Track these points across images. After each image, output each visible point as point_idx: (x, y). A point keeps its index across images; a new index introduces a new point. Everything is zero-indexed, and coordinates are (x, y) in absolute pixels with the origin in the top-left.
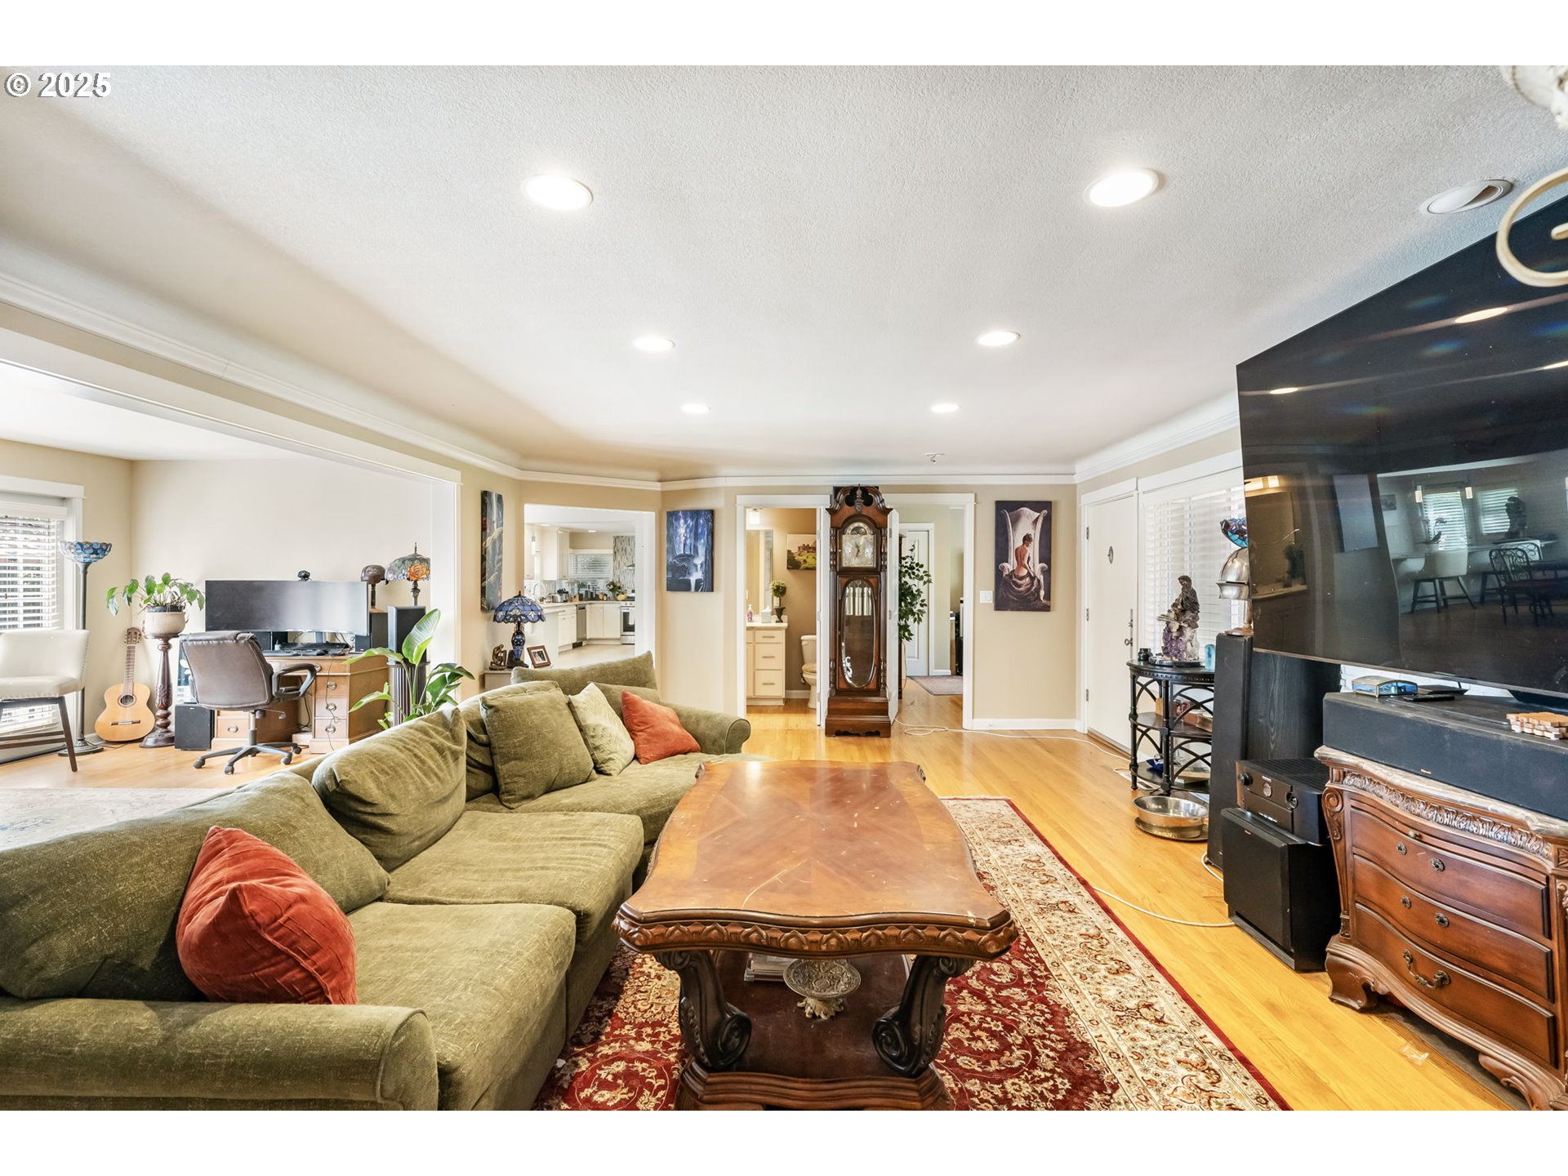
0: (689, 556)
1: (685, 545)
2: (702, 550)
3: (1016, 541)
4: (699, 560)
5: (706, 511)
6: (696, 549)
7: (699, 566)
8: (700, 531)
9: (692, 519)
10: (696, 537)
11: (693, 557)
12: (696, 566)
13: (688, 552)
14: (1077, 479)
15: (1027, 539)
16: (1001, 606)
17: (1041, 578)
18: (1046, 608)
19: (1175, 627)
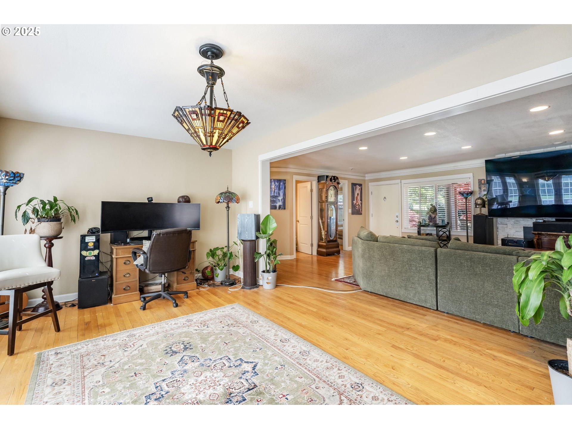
0: (276, 196)
1: (274, 192)
2: (281, 194)
3: (356, 195)
4: (280, 198)
5: (283, 180)
6: (279, 194)
7: (280, 200)
8: (281, 187)
9: (277, 182)
10: (279, 189)
11: (278, 197)
12: (279, 200)
13: (275, 195)
14: (367, 179)
15: (358, 194)
16: (353, 213)
17: (360, 205)
18: (361, 214)
19: (433, 216)
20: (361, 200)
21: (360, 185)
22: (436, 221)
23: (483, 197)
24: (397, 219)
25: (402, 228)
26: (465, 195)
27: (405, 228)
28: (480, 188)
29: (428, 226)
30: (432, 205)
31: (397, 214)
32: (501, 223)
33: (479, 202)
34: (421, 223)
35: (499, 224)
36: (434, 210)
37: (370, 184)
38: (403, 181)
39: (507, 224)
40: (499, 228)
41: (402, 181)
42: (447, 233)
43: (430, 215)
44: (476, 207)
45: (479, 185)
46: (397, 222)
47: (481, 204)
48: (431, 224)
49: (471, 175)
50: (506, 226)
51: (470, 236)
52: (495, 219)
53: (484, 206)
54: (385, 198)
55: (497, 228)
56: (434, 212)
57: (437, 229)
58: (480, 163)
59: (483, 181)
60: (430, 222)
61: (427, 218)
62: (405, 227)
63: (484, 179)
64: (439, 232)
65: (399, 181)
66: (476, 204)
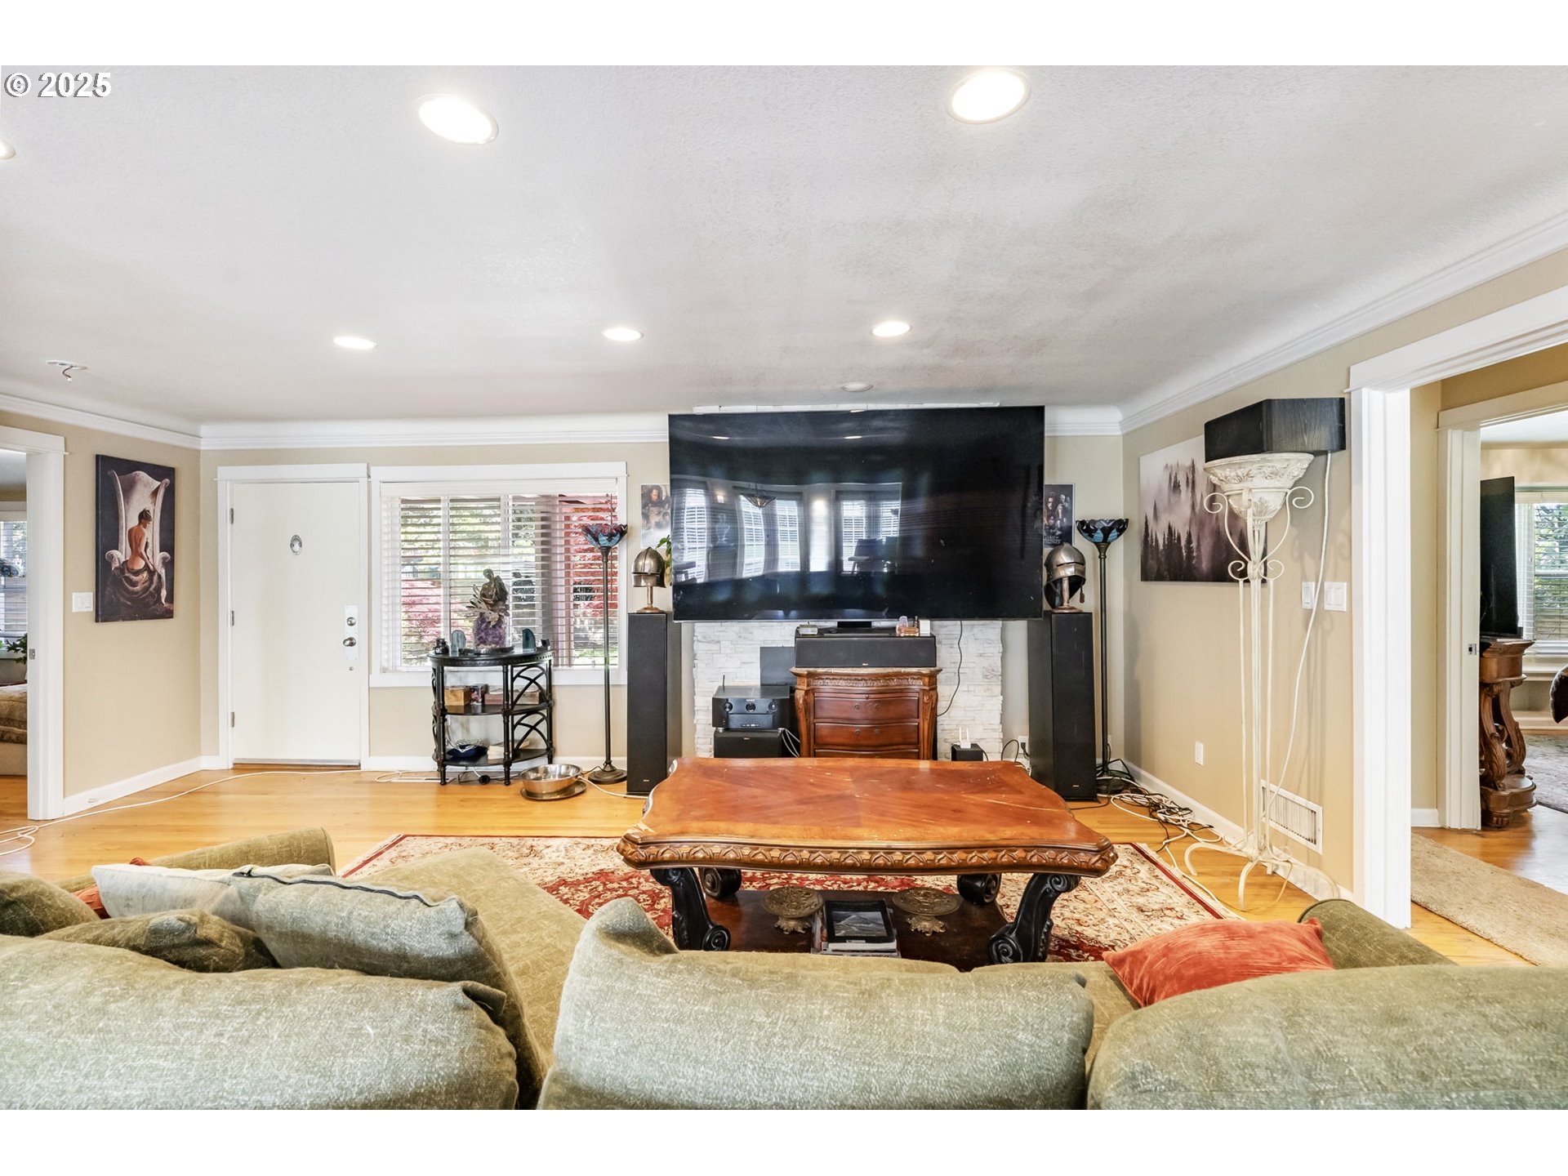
15: (144, 517)
16: (105, 611)
17: (163, 572)
18: (168, 614)
19: (493, 617)
20: (168, 544)
21: (163, 473)
22: (501, 638)
23: (658, 550)
24: (351, 632)
25: (369, 673)
26: (603, 540)
27: (384, 670)
28: (646, 516)
29: (472, 659)
30: (489, 573)
31: (351, 611)
32: (704, 637)
33: (648, 565)
34: (446, 651)
35: (699, 641)
36: (494, 594)
37: (223, 472)
38: (378, 473)
39: (719, 642)
40: (698, 655)
41: (373, 469)
42: (542, 681)
43: (482, 614)
44: (637, 585)
45: (644, 506)
46: (352, 644)
47: (652, 575)
48: (483, 649)
49: (619, 468)
50: (715, 647)
51: (614, 686)
52: (686, 625)
53: (661, 583)
54: (296, 539)
55: (694, 657)
56: (496, 601)
57: (505, 673)
58: (656, 430)
59: (655, 492)
60: (481, 641)
61: (467, 626)
62: (385, 664)
63: (658, 488)
64: (513, 679)
65: (359, 470)
66: (639, 575)
